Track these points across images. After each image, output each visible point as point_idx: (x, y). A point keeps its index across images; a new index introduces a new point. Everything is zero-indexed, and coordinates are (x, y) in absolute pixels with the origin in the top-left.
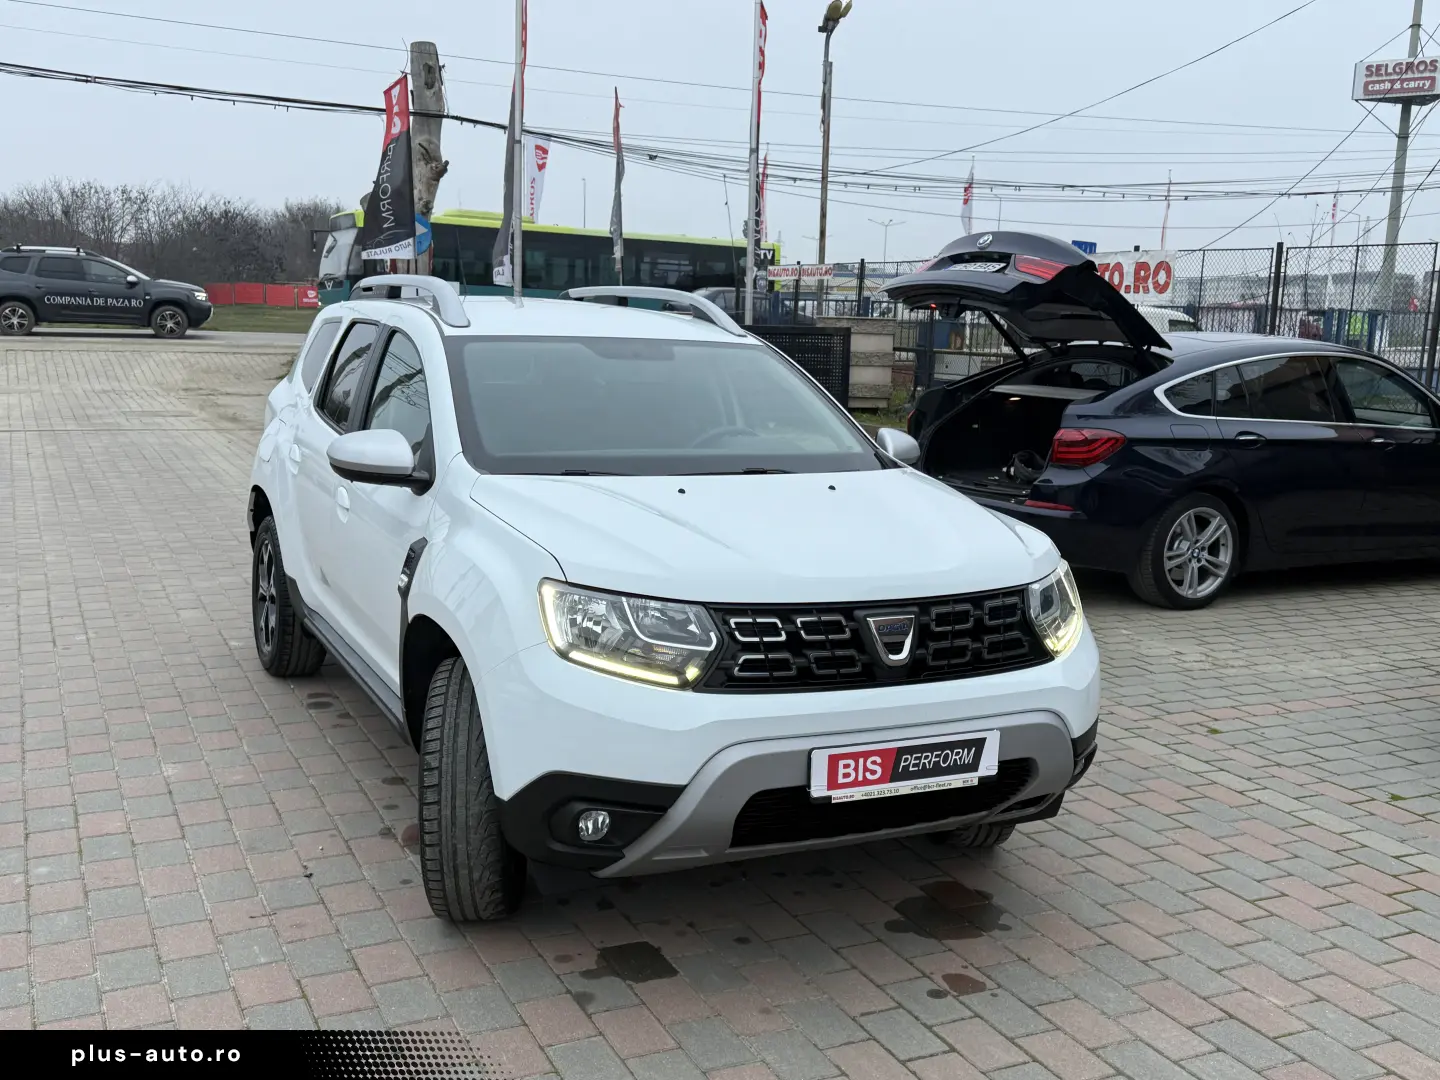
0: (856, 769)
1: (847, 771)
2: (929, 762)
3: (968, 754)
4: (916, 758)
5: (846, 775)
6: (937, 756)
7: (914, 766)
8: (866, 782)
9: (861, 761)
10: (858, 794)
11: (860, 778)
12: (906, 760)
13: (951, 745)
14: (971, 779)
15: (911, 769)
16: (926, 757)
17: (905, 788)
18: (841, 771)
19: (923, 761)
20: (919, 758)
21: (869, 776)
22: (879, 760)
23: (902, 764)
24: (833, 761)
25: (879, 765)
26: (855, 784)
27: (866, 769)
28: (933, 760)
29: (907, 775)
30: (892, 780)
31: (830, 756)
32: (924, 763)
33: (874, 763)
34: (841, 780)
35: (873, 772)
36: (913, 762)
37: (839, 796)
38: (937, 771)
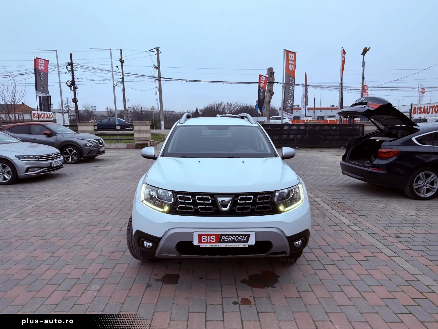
0: (207, 238)
1: (204, 239)
2: (231, 239)
3: (245, 238)
4: (227, 238)
5: (204, 240)
6: (235, 238)
7: (226, 239)
8: (210, 242)
9: (209, 236)
10: (208, 245)
11: (209, 241)
12: (223, 238)
13: (239, 235)
14: (246, 245)
15: (225, 240)
16: (230, 238)
17: (223, 245)
18: (203, 239)
19: (229, 238)
20: (228, 238)
21: (211, 241)
22: (214, 237)
23: (222, 239)
24: (200, 236)
25: (215, 238)
26: (207, 242)
27: (210, 239)
28: (233, 238)
29: (224, 242)
30: (218, 243)
31: (199, 235)
32: (229, 239)
33: (213, 237)
34: (203, 241)
35: (213, 240)
36: (226, 238)
37: (202, 245)
38: (234, 242)
